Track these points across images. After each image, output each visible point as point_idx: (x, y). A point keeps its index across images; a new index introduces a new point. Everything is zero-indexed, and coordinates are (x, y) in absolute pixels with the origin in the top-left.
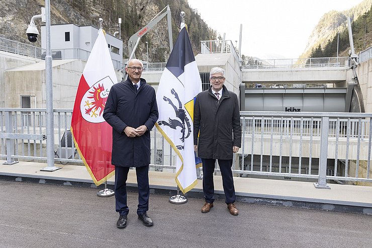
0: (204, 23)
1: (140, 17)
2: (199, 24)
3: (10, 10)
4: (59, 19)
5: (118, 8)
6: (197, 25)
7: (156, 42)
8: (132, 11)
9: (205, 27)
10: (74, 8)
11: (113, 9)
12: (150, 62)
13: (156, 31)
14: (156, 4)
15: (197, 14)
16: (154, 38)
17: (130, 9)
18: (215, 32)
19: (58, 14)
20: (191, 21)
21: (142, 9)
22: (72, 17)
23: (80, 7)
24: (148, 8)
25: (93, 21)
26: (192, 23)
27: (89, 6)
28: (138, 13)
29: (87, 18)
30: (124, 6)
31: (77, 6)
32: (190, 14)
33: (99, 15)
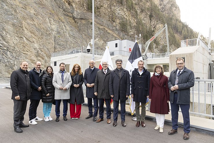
0: (191, 29)
1: (153, 31)
2: (188, 30)
3: (97, 36)
4: (116, 37)
5: (142, 29)
6: (186, 31)
7: (162, 43)
8: (149, 29)
9: (192, 31)
10: (122, 32)
11: (140, 29)
12: (159, 53)
13: (162, 37)
14: (162, 23)
15: (186, 25)
16: (161, 41)
17: (148, 28)
18: (198, 33)
19: (115, 36)
20: (182, 29)
21: (154, 27)
22: (121, 36)
23: (125, 31)
24: (157, 26)
25: (130, 36)
26: (183, 30)
27: (129, 30)
28: (152, 29)
29: (128, 35)
30: (145, 27)
31: (123, 31)
32: (182, 25)
33: (133, 33)
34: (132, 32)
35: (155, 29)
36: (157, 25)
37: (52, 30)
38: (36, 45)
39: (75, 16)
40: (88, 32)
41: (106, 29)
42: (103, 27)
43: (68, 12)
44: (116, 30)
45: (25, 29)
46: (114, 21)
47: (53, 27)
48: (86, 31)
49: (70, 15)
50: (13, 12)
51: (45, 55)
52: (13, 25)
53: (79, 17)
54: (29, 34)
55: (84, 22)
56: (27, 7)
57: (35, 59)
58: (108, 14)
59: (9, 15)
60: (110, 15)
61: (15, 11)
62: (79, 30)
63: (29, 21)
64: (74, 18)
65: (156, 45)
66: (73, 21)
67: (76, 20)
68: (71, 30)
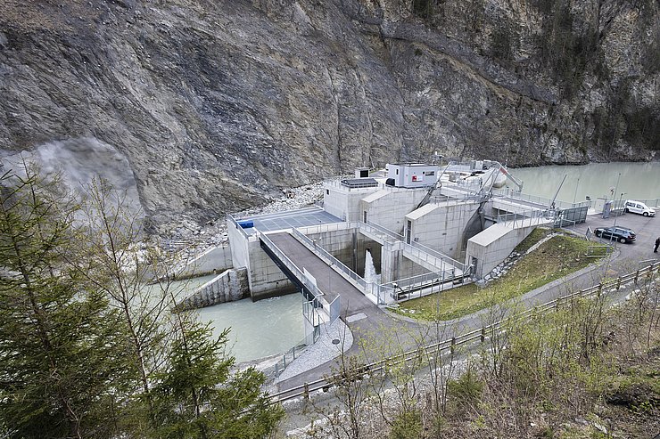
1: (600, 37)
8: (589, 31)
16: (620, 63)
17: (587, 27)
21: (608, 22)
24: (617, 19)
28: (601, 29)
33: (527, 57)
34: (525, 53)
35: (609, 28)
36: (617, 17)
37: (335, 91)
38: (310, 131)
39: (385, 30)
40: (408, 75)
41: (451, 62)
42: (443, 57)
43: (370, 24)
44: (482, 53)
45: (292, 108)
46: (478, 31)
47: (337, 83)
48: (405, 70)
49: (375, 29)
50: (275, 83)
51: (323, 146)
52: (277, 104)
53: (392, 34)
54: (299, 114)
55: (402, 47)
56: (293, 60)
57: (309, 155)
58: (464, 11)
59: (269, 88)
60: (471, 13)
61: (277, 80)
62: (391, 69)
63: (297, 90)
64: (382, 37)
65: (599, 79)
66: (381, 45)
67: (386, 40)
68: (372, 80)
